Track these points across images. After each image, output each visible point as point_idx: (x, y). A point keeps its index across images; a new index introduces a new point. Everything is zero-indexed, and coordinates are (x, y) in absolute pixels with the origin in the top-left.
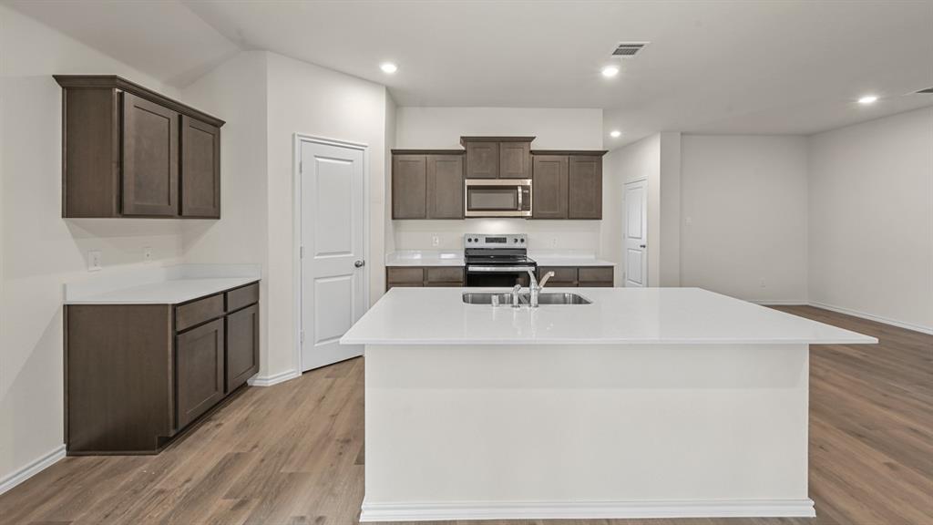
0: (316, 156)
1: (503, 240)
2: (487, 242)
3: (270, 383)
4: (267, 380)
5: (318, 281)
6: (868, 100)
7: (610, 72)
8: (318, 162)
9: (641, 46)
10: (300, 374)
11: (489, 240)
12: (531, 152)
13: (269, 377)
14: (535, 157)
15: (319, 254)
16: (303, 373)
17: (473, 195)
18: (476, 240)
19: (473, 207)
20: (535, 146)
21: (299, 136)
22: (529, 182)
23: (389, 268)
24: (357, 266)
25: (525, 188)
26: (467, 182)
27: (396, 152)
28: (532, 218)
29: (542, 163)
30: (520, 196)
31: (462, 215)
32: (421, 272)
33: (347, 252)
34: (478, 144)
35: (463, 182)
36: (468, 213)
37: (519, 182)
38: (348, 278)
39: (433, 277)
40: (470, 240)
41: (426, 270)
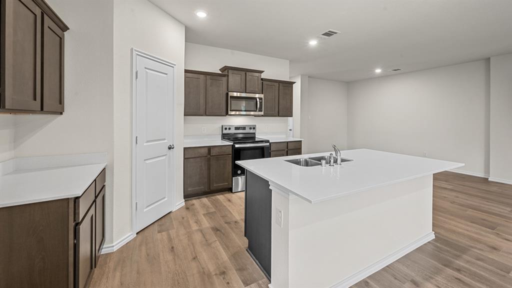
0: (145, 68)
1: (244, 128)
2: (235, 129)
3: (115, 249)
4: (113, 246)
5: (148, 162)
6: (378, 71)
7: (313, 43)
8: (147, 72)
9: (336, 33)
10: (136, 235)
11: (237, 128)
12: (262, 79)
13: (114, 244)
14: (264, 82)
15: (148, 142)
16: (137, 233)
17: (232, 102)
18: (230, 129)
19: (232, 109)
20: (263, 76)
21: (135, 50)
22: (262, 96)
23: (185, 149)
24: (169, 148)
25: (261, 99)
26: (231, 94)
27: (186, 71)
28: (262, 116)
29: (267, 85)
30: (258, 103)
31: (227, 114)
32: (206, 150)
33: (164, 139)
34: (235, 72)
35: (227, 94)
36: (230, 113)
37: (257, 96)
38: (164, 158)
39: (213, 152)
40: (226, 129)
41: (210, 148)
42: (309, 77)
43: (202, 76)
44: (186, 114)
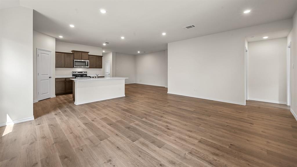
1: (82, 72)
5: (42, 81)
8: (41, 54)
11: (78, 72)
12: (89, 55)
15: (42, 75)
16: (39, 101)
17: (76, 63)
19: (76, 65)
20: (89, 54)
21: (38, 48)
22: (88, 61)
23: (56, 78)
24: (50, 78)
25: (88, 62)
26: (75, 60)
27: (56, 52)
28: (89, 68)
29: (91, 57)
30: (87, 63)
31: (74, 67)
32: (64, 79)
33: (48, 75)
34: (77, 52)
35: (74, 60)
36: (75, 67)
37: (86, 61)
38: (47, 80)
39: (67, 80)
40: (74, 72)
41: (66, 78)
42: (116, 53)
43: (63, 54)
44: (56, 67)
